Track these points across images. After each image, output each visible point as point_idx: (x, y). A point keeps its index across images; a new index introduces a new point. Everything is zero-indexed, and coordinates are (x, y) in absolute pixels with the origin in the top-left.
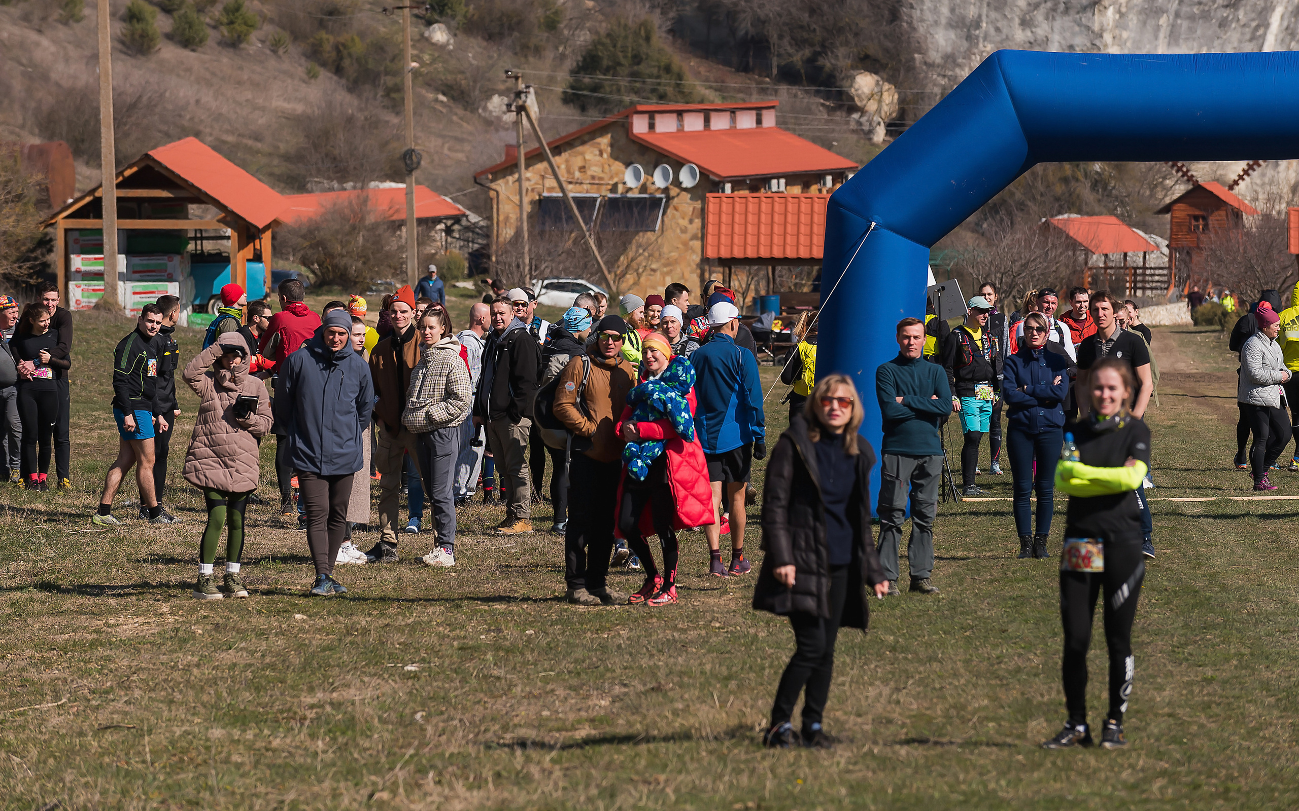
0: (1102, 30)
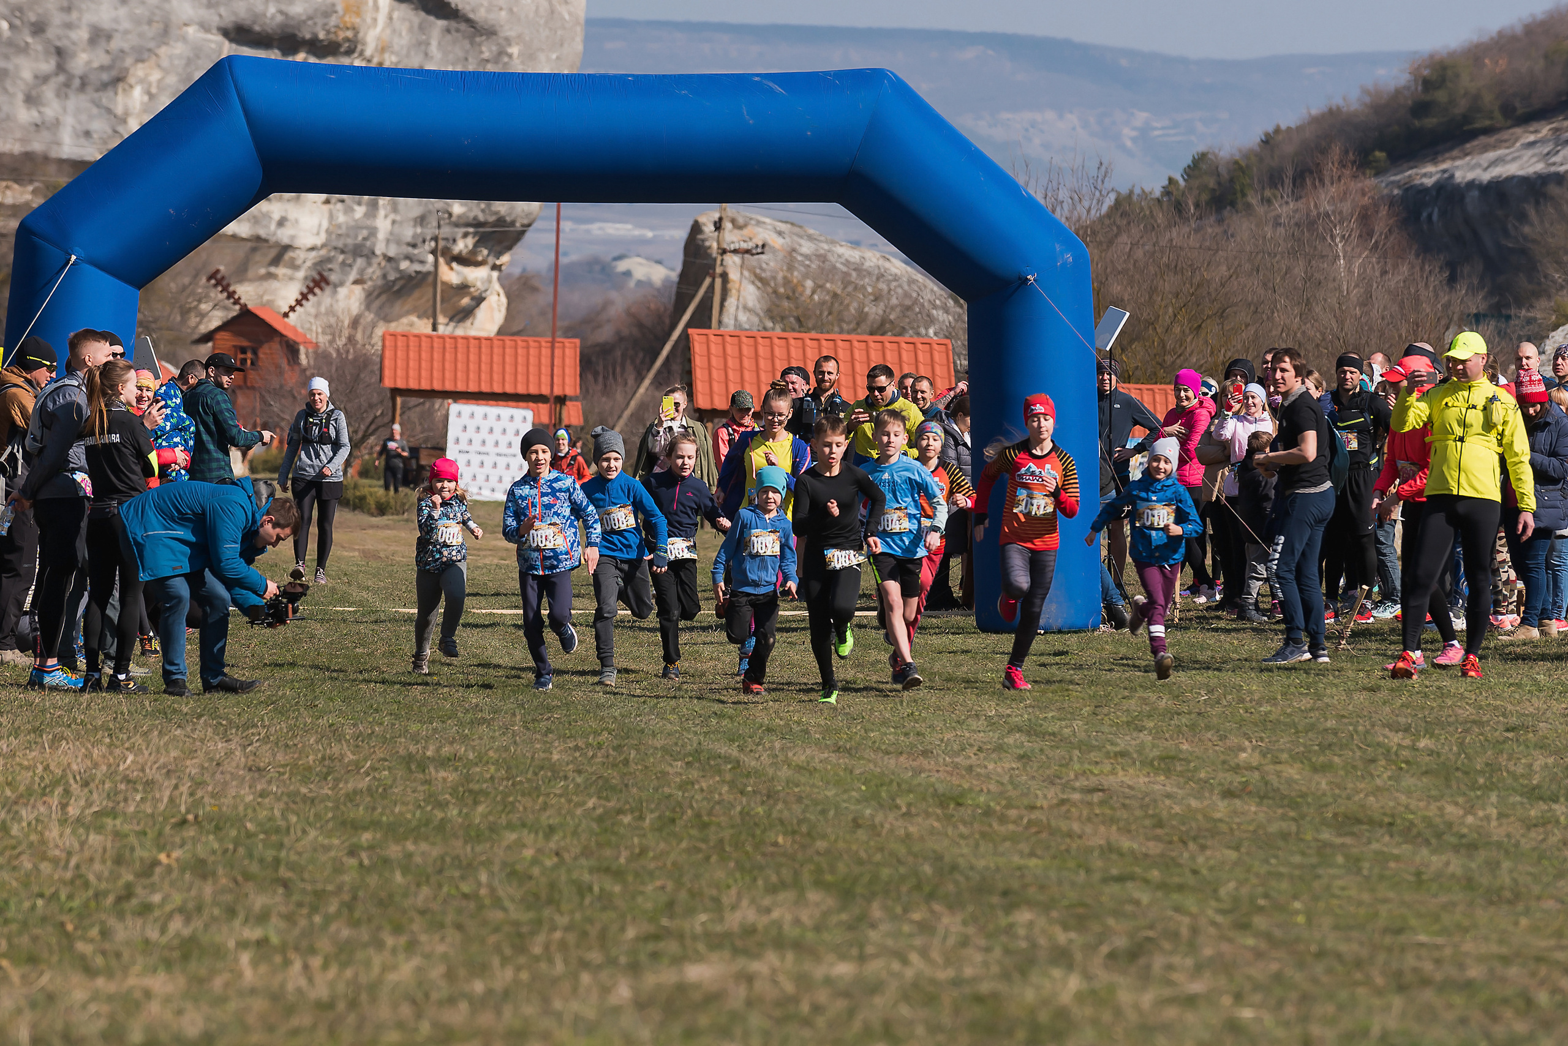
0: (127, 114)
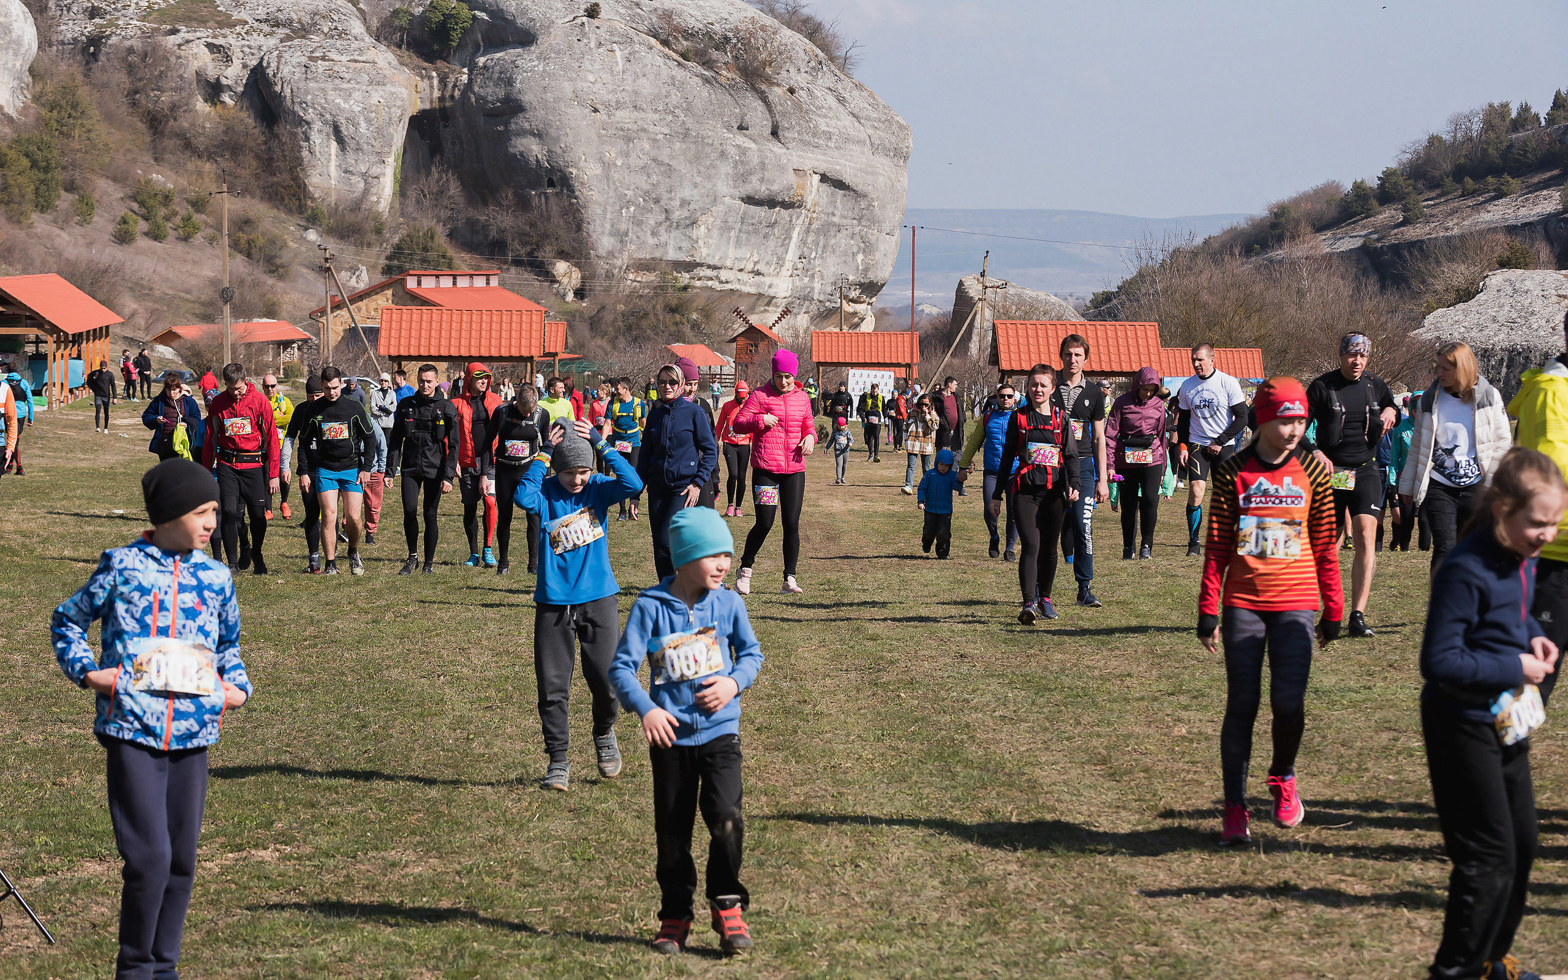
0: (698, 238)
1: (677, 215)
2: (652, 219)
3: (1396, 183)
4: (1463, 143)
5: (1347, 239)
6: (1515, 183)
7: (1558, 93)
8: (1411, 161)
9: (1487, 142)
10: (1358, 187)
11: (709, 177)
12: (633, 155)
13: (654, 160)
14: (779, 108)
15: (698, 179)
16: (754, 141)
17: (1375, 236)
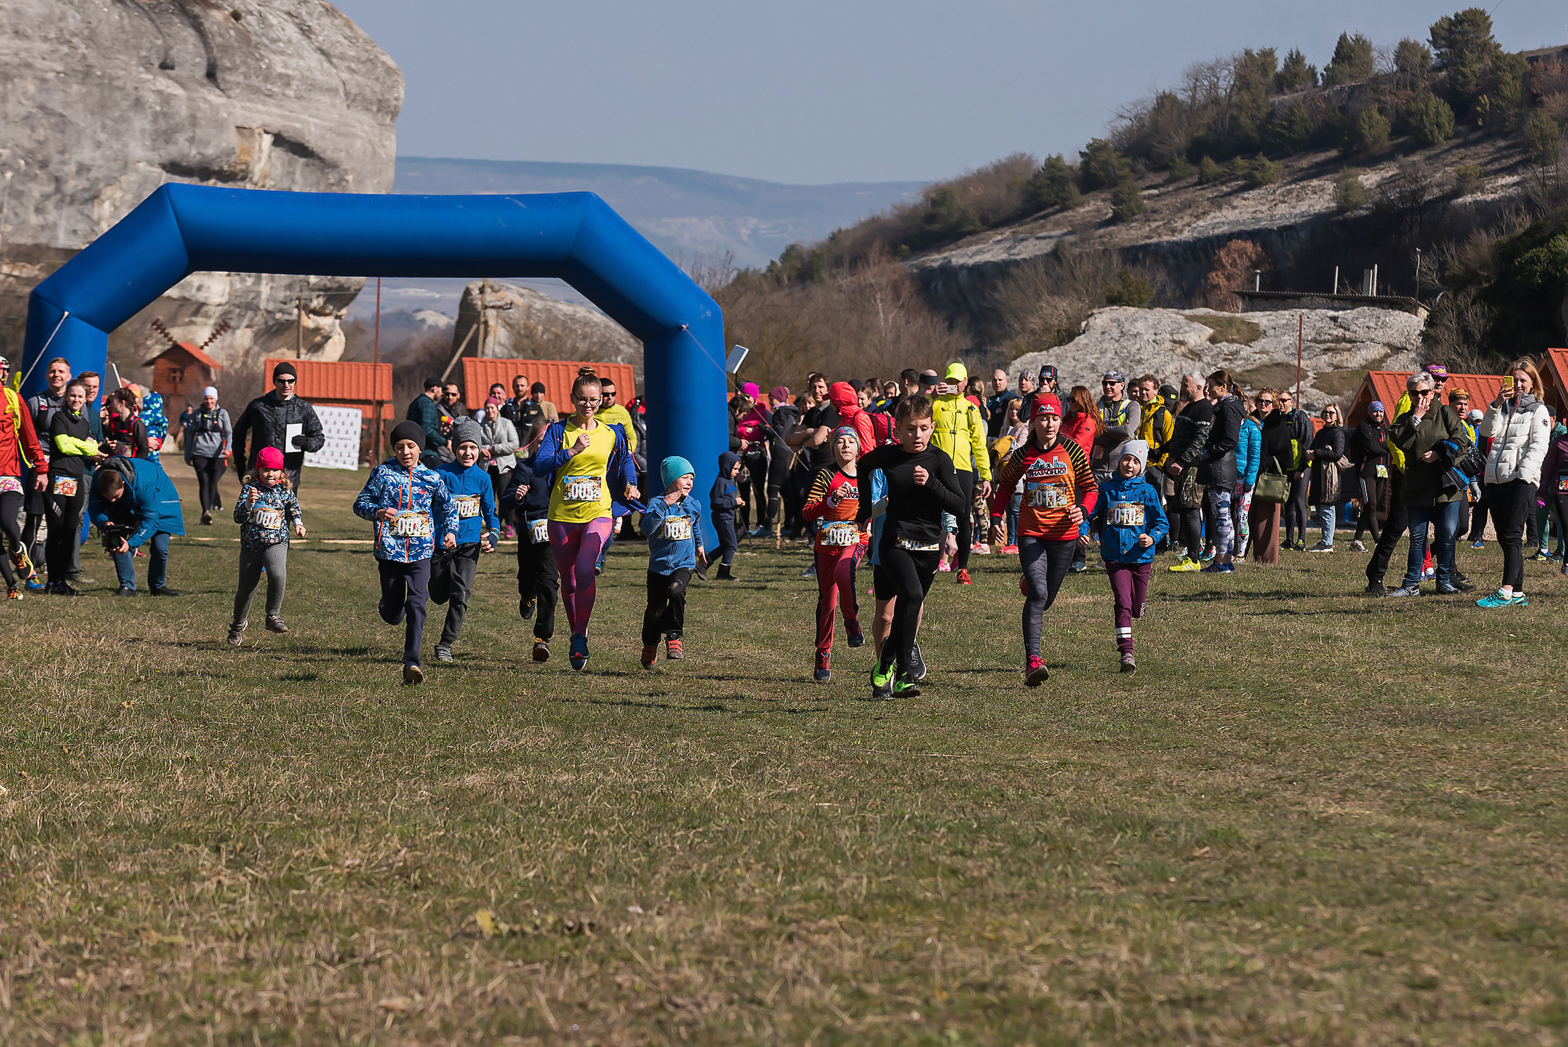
0: (101, 220)
1: (72, 185)
2: (36, 190)
3: (1106, 163)
4: (1205, 107)
5: (1032, 242)
6: (1274, 167)
7: (1343, 38)
8: (1129, 130)
9: (1239, 107)
10: (1053, 164)
11: (117, 134)
12: (12, 99)
13: (42, 107)
14: (219, 40)
15: (102, 137)
16: (183, 86)
17: (1071, 238)
